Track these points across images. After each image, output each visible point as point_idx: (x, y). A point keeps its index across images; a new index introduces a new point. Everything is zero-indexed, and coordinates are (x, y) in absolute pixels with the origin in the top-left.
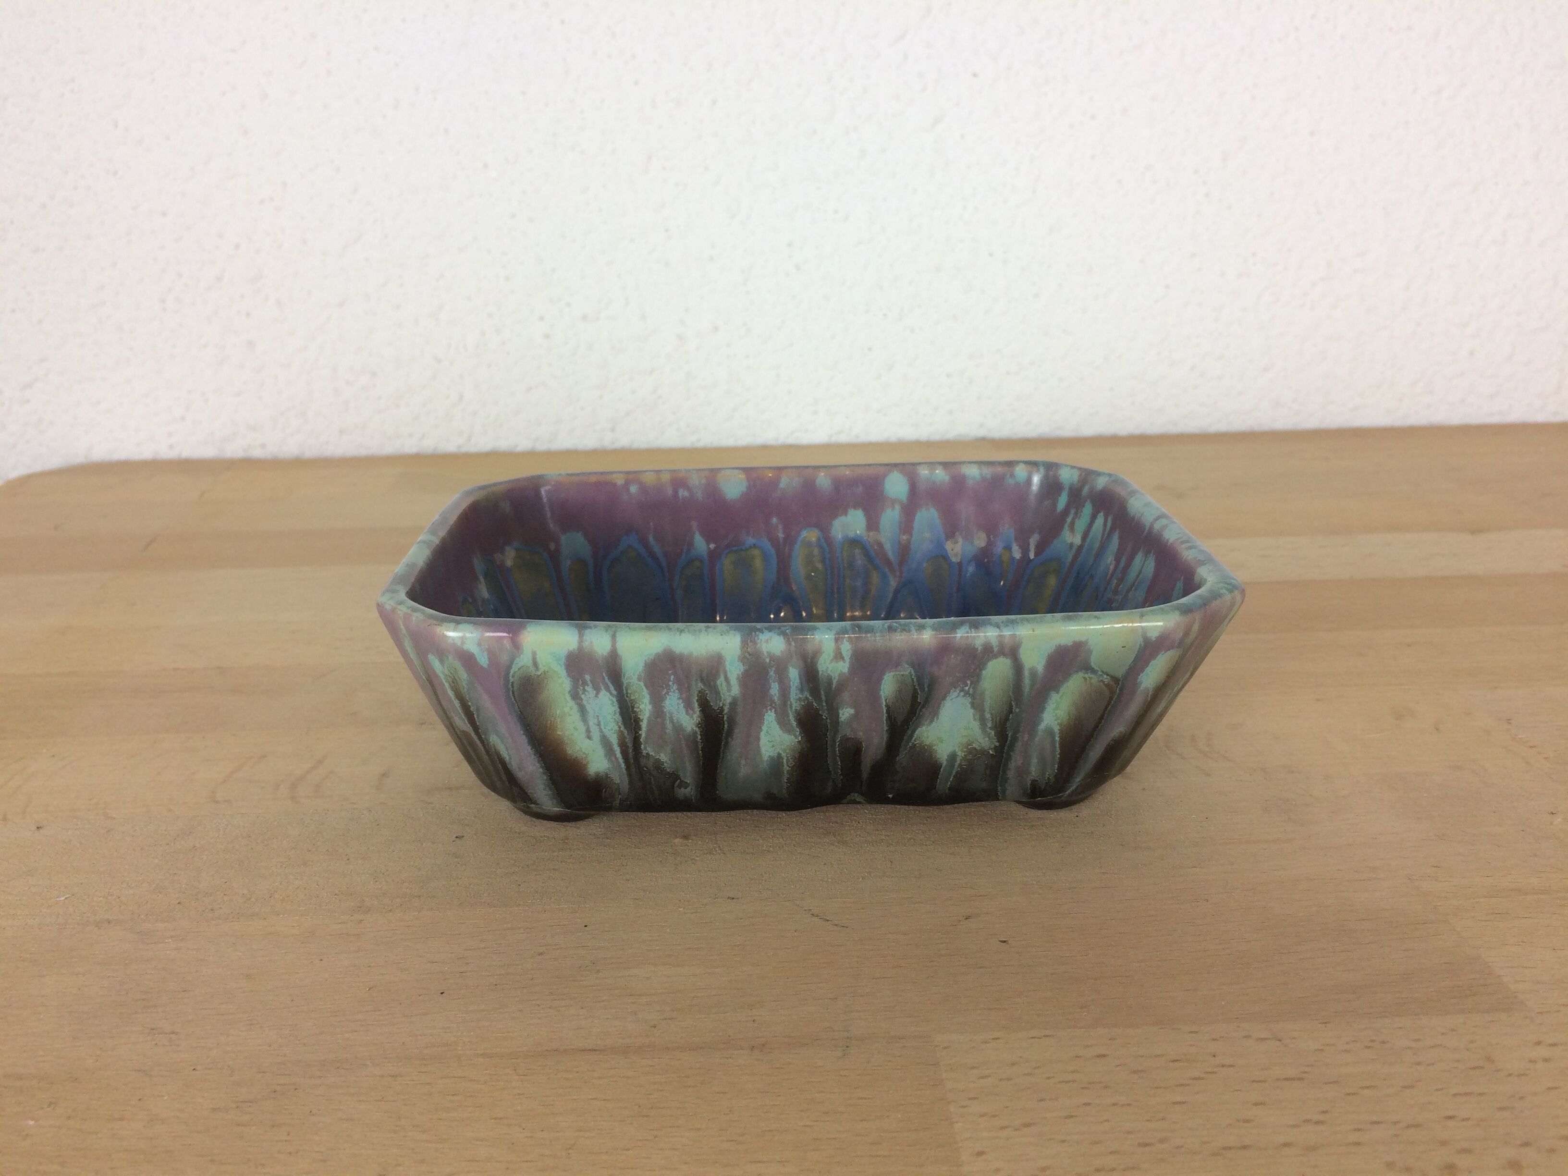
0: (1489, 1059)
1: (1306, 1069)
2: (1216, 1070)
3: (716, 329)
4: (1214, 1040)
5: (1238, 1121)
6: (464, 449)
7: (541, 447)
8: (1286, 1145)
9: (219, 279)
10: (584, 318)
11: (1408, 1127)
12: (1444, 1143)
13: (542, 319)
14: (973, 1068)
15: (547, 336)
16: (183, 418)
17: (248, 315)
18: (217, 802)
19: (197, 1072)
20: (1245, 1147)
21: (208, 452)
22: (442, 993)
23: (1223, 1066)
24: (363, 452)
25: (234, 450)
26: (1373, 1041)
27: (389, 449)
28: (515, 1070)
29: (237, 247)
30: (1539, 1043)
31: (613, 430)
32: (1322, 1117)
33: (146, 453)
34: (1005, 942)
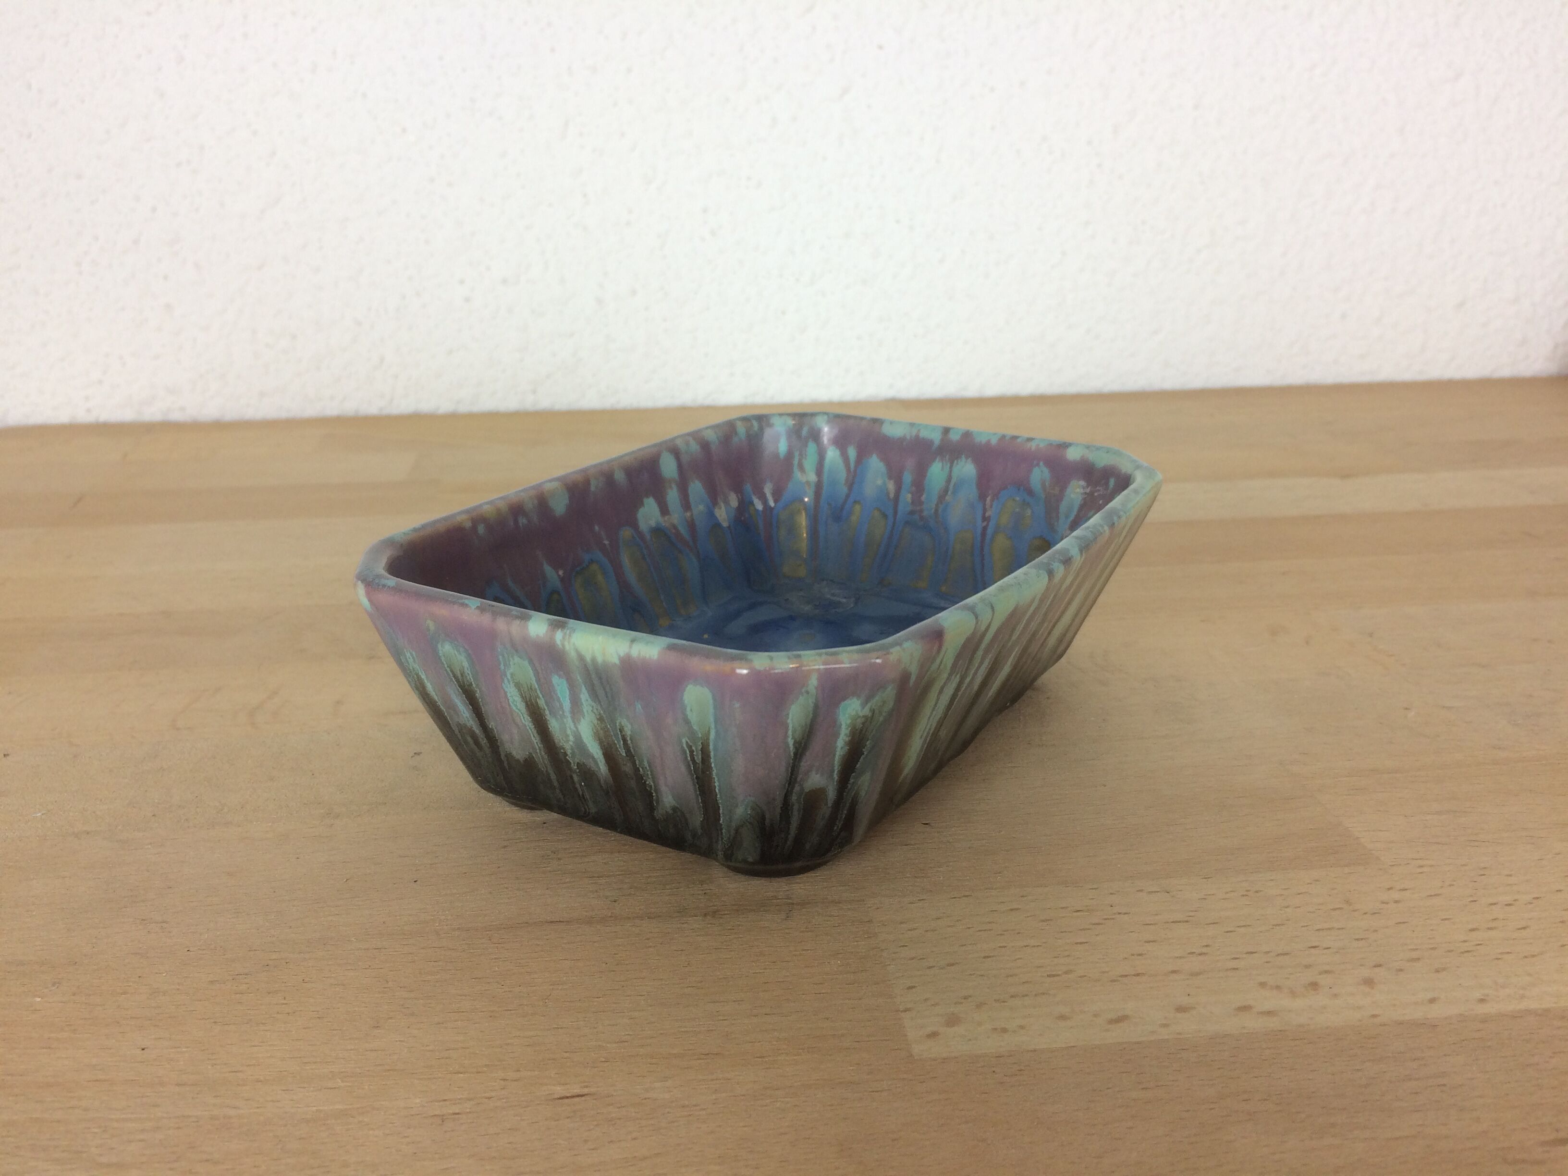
0: (1348, 902)
1: (1191, 914)
2: (1113, 917)
3: (634, 292)
4: (1111, 894)
5: (1133, 955)
6: (386, 412)
7: (463, 409)
8: (1174, 972)
9: (136, 242)
10: (504, 281)
11: (1278, 955)
12: (1307, 967)
13: (462, 282)
14: (901, 923)
15: (467, 300)
16: (100, 382)
17: (166, 278)
18: (178, 729)
19: (191, 953)
20: (1138, 975)
21: (127, 415)
22: (415, 881)
23: (1119, 913)
24: (284, 415)
25: (153, 413)
26: (1247, 891)
27: (310, 411)
28: (490, 940)
29: (154, 209)
30: (1390, 889)
31: (534, 392)
32: (1204, 950)
33: (63, 417)
34: (927, 824)
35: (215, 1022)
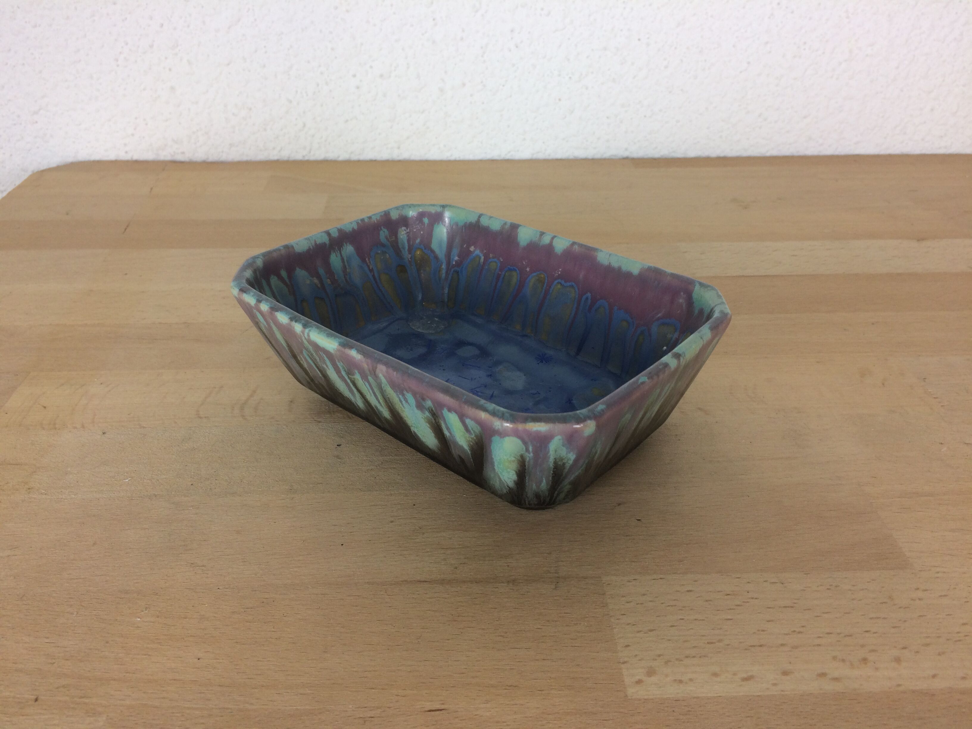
0: (890, 598)
1: (796, 601)
2: (748, 600)
3: (464, 85)
4: (748, 583)
5: (759, 631)
6: (306, 158)
7: (354, 157)
8: (782, 645)
9: (151, 46)
10: (381, 76)
11: (845, 636)
12: (863, 646)
13: (354, 76)
14: (623, 596)
15: (358, 88)
16: (133, 135)
17: (170, 70)
18: (201, 418)
19: (220, 590)
20: (761, 646)
21: (149, 156)
22: (342, 545)
23: (752, 598)
24: (245, 158)
25: (165, 155)
26: (831, 585)
27: (261, 157)
28: (386, 592)
29: (162, 25)
30: (918, 589)
31: (399, 148)
32: (801, 630)
33: (111, 156)
34: (639, 520)
35: (237, 643)
